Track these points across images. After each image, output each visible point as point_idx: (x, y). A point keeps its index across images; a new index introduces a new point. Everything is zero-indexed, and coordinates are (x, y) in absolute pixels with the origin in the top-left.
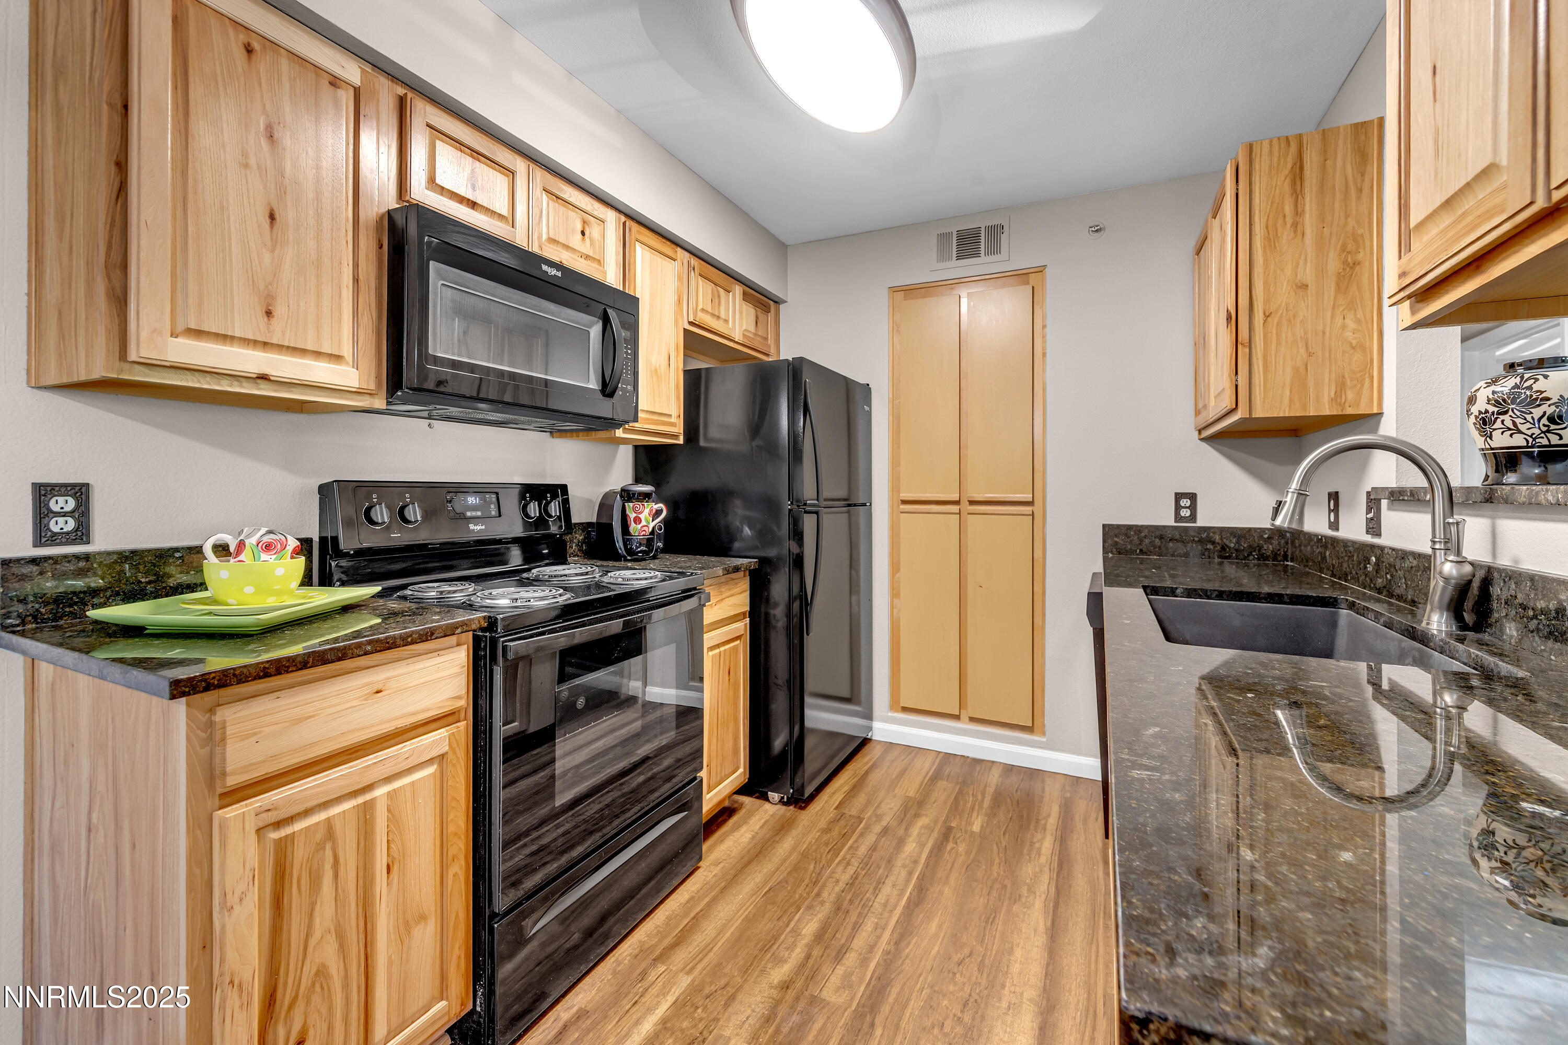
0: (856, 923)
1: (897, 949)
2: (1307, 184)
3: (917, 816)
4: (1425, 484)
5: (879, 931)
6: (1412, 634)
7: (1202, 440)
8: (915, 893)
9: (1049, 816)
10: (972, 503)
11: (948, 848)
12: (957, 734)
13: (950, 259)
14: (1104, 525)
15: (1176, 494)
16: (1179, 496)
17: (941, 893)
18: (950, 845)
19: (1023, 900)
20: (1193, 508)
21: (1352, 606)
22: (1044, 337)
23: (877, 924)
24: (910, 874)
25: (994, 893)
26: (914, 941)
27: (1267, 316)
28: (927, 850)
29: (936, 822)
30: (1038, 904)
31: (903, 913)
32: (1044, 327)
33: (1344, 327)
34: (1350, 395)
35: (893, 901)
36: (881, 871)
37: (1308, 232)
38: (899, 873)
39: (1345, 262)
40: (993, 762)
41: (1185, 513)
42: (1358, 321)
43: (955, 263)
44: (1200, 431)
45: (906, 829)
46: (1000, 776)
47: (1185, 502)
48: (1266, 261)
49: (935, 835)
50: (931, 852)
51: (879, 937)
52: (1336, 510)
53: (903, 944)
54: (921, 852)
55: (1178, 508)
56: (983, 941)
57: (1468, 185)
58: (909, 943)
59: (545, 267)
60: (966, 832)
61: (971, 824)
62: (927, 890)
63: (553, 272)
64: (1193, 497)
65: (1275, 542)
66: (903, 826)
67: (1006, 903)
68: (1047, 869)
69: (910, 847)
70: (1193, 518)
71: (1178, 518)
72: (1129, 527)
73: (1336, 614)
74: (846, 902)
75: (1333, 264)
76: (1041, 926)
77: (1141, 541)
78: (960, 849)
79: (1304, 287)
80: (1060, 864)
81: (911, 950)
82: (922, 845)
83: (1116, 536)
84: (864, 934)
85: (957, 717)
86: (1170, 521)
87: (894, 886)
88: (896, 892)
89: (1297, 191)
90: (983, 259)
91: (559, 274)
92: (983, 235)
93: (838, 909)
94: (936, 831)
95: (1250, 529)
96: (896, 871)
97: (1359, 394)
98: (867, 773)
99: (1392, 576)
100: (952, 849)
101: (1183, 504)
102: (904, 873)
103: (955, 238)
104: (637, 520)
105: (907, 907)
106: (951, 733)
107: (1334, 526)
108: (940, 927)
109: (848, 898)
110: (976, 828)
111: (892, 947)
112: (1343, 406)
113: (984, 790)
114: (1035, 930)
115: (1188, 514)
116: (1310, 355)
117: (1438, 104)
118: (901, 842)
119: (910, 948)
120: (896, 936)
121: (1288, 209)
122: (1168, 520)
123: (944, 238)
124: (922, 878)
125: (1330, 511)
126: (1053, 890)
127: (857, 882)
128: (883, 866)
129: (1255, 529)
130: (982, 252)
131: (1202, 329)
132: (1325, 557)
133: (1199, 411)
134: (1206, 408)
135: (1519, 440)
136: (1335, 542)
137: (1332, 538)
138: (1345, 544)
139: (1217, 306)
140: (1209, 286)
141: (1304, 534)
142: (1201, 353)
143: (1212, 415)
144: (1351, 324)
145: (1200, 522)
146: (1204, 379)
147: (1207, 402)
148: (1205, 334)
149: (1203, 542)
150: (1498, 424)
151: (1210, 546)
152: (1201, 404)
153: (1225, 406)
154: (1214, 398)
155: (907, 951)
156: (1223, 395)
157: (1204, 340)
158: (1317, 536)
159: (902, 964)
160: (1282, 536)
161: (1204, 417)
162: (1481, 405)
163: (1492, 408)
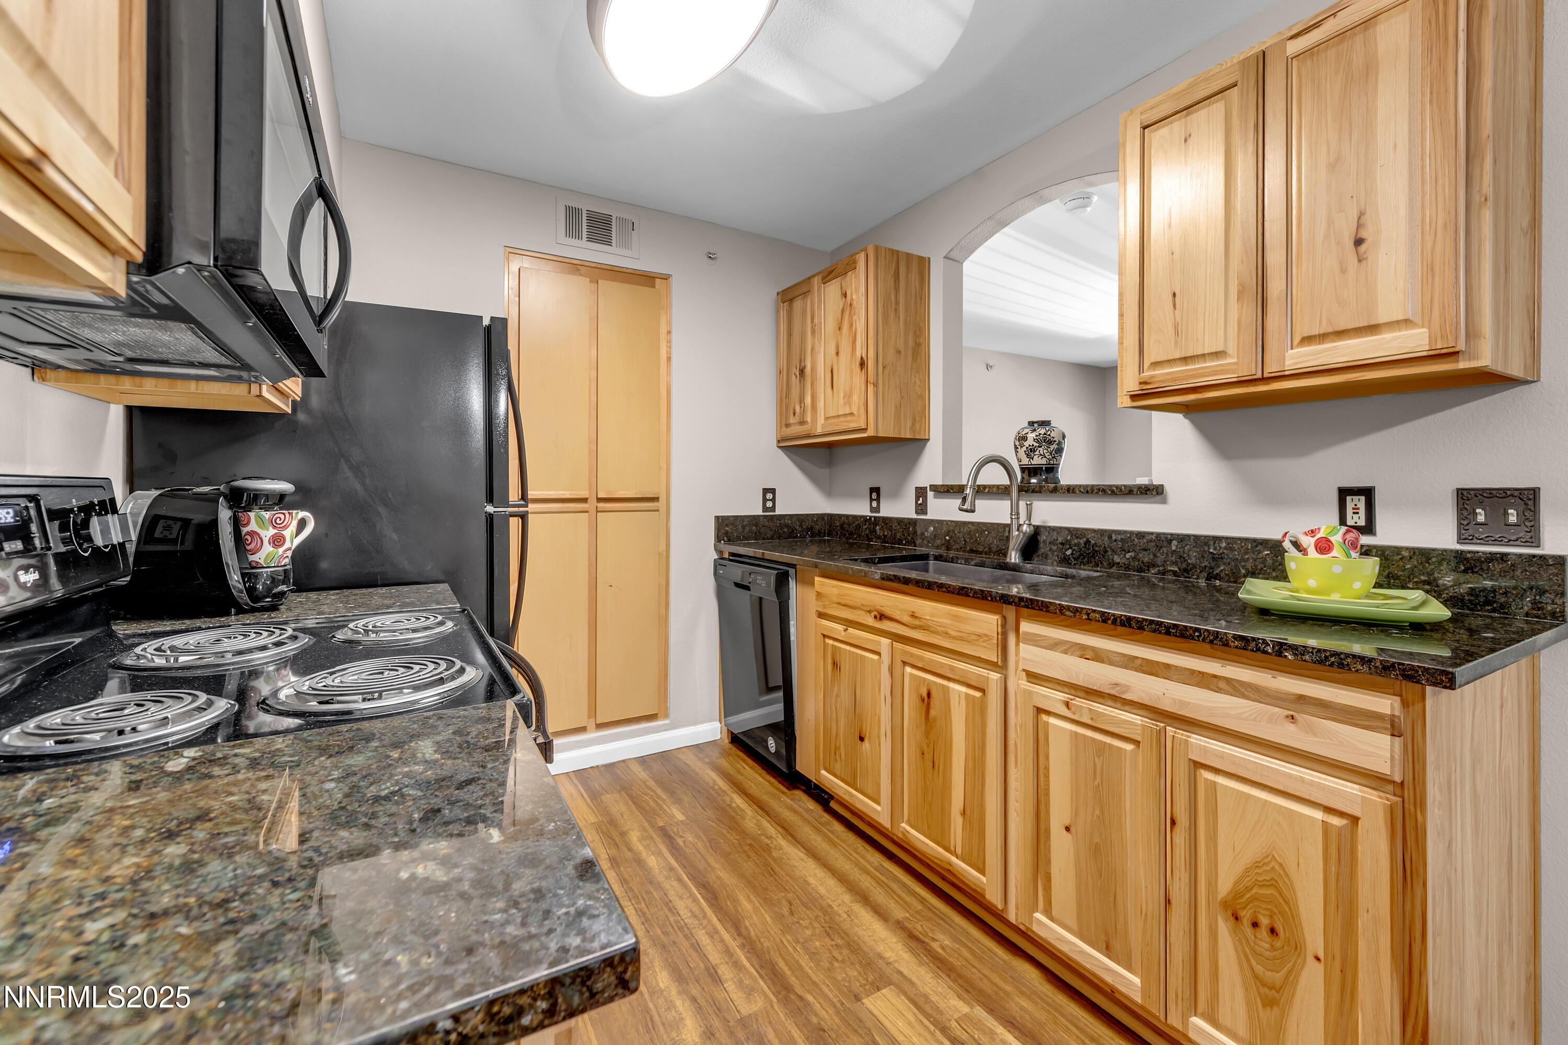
0: (692, 945)
1: (745, 938)
2: (901, 285)
3: (623, 834)
4: (1008, 483)
5: (715, 936)
7: (779, 447)
8: (703, 891)
9: (714, 781)
10: (600, 500)
11: (681, 844)
13: (579, 237)
14: (717, 518)
15: (764, 489)
16: (766, 491)
17: (719, 878)
18: (680, 841)
19: (772, 846)
20: (773, 500)
22: (669, 342)
23: (707, 933)
24: (680, 880)
25: (752, 854)
26: (747, 924)
27: (884, 368)
28: (667, 855)
29: (645, 830)
30: (783, 843)
31: (714, 912)
32: (669, 332)
33: (915, 383)
34: (917, 427)
35: (695, 909)
36: (655, 894)
37: (901, 316)
38: (672, 888)
39: (916, 342)
40: (624, 761)
41: (769, 504)
42: (920, 380)
43: (584, 243)
44: (779, 441)
45: (630, 849)
46: (644, 770)
47: (769, 496)
48: (883, 329)
49: (658, 840)
50: (673, 855)
51: (722, 941)
52: (878, 500)
53: (744, 931)
54: (665, 859)
55: (765, 500)
56: (786, 890)
57: (1203, 355)
58: (746, 928)
59: (307, 81)
60: (677, 823)
61: (674, 816)
62: (708, 883)
63: (309, 92)
64: (773, 491)
65: (819, 524)
66: (625, 849)
67: (766, 856)
68: (759, 817)
69: (652, 861)
70: (773, 508)
71: (765, 509)
72: (736, 517)
74: (662, 936)
75: (911, 343)
76: (802, 855)
77: (744, 527)
78: (690, 839)
79: (899, 352)
80: (762, 809)
81: (754, 931)
82: (659, 854)
83: (727, 526)
84: (709, 948)
85: (583, 729)
86: (760, 512)
87: (681, 898)
88: (689, 901)
89: (897, 289)
90: (612, 248)
91: (311, 99)
92: (614, 224)
93: (664, 947)
94: (655, 836)
95: (807, 515)
96: (666, 885)
97: (921, 426)
99: (951, 537)
100: (684, 842)
101: (768, 498)
102: (675, 883)
103: (584, 218)
104: (279, 541)
105: (711, 905)
106: (580, 747)
107: (877, 510)
108: (750, 901)
109: (659, 932)
110: (680, 817)
112: (914, 432)
113: (646, 786)
114: (802, 860)
115: (771, 505)
116: (902, 398)
117: (1177, 312)
118: (640, 862)
119: (751, 930)
120: (732, 930)
121: (893, 298)
122: (757, 510)
123: (572, 211)
124: (693, 878)
125: (871, 500)
126: (779, 828)
127: (648, 915)
128: (652, 890)
129: (810, 515)
130: (614, 241)
131: (795, 361)
132: (875, 531)
133: (787, 426)
134: (802, 423)
135: (1044, 461)
136: (887, 521)
137: (879, 517)
138: (900, 521)
139: (833, 352)
140: (813, 332)
141: (847, 516)
142: (795, 381)
143: (819, 430)
144: (918, 382)
145: (779, 511)
146: (802, 400)
147: (809, 420)
148: (805, 367)
149: (781, 527)
150: (1037, 453)
151: (786, 530)
152: (792, 420)
153: (853, 425)
154: (827, 418)
155: (753, 934)
156: (849, 418)
157: (802, 371)
158: (864, 517)
159: (762, 945)
160: (823, 519)
161: (796, 430)
162: (1030, 442)
163: (1035, 444)
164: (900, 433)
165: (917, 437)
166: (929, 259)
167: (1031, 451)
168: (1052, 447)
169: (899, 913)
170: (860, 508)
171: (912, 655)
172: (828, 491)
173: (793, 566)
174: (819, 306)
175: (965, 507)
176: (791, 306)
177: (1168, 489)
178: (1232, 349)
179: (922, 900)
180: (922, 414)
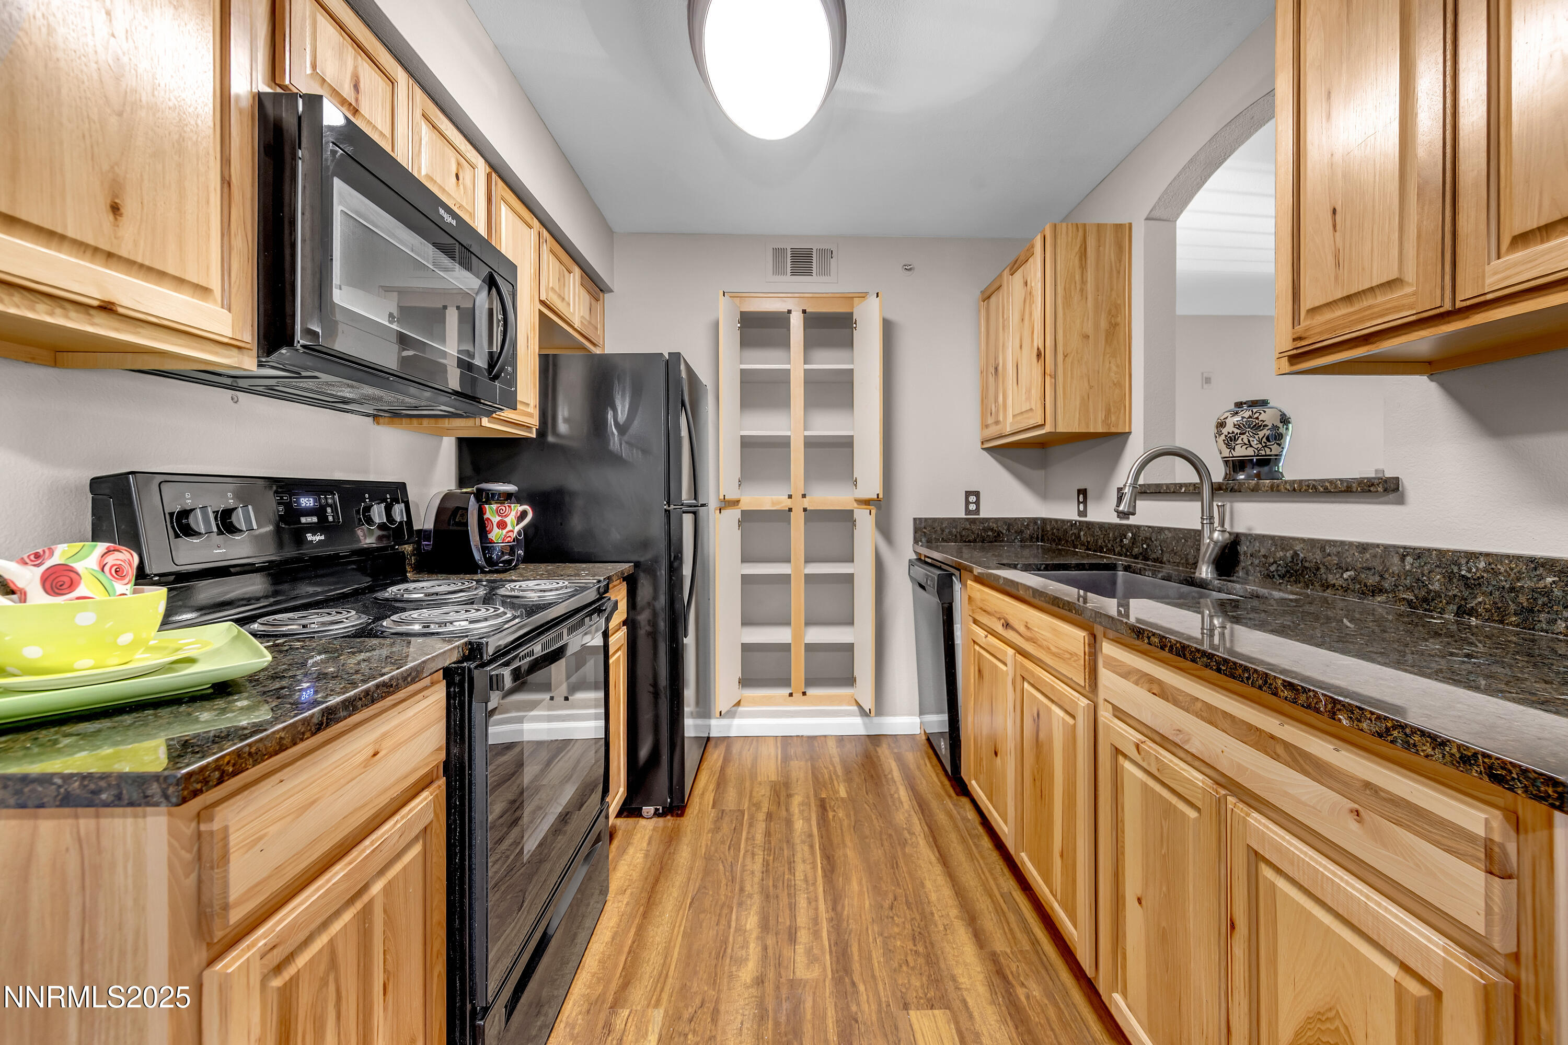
0: (790, 904)
1: (836, 914)
2: (1089, 262)
3: (789, 796)
4: (1197, 480)
5: (813, 904)
6: (1192, 582)
7: (983, 449)
8: (825, 862)
9: (891, 770)
11: (831, 817)
12: (792, 717)
13: (785, 273)
14: (915, 519)
15: (966, 492)
16: (968, 494)
17: (845, 856)
18: (831, 814)
19: (910, 842)
20: (977, 503)
21: (1127, 569)
23: (808, 898)
24: (812, 847)
25: (886, 844)
26: (846, 902)
27: (1065, 356)
28: (814, 823)
29: (808, 797)
30: (922, 842)
31: (824, 883)
33: (1110, 369)
34: (1113, 418)
35: (810, 875)
36: (786, 852)
37: (1090, 297)
38: (802, 850)
39: (1110, 323)
40: (825, 736)
41: (972, 507)
42: (1118, 366)
43: (789, 278)
44: (982, 443)
45: (787, 810)
46: (837, 747)
47: (972, 499)
48: (1064, 314)
49: (814, 808)
50: (818, 824)
51: (816, 909)
52: (1085, 502)
53: (839, 908)
54: (811, 826)
55: (967, 503)
56: (898, 884)
57: (1372, 289)
58: (843, 906)
59: (442, 211)
60: (837, 799)
61: (838, 792)
62: (833, 856)
63: (448, 219)
64: (977, 494)
65: (1031, 528)
66: (783, 808)
67: (899, 849)
68: (913, 813)
69: (799, 825)
70: (977, 511)
71: (968, 511)
72: (934, 520)
73: (1115, 575)
74: (771, 888)
75: (1104, 324)
76: (933, 859)
77: (943, 531)
78: (840, 815)
79: (1087, 337)
80: (920, 806)
81: (848, 911)
82: (808, 820)
83: (925, 528)
84: (802, 911)
86: (962, 514)
87: (804, 861)
88: (809, 867)
89: (1083, 268)
90: (814, 278)
91: (454, 222)
92: (814, 256)
93: (767, 896)
94: (813, 805)
95: (1016, 519)
96: (798, 848)
97: (1118, 418)
98: (723, 769)
99: (1148, 545)
100: (834, 816)
101: (971, 501)
102: (806, 848)
103: (789, 255)
104: (502, 525)
105: (825, 876)
106: (788, 717)
107: (1083, 513)
108: (860, 883)
109: (771, 884)
110: (843, 793)
111: (832, 914)
112: (1109, 425)
113: (831, 761)
114: (931, 863)
115: (974, 508)
116: (1091, 387)
117: (1337, 234)
118: (789, 823)
119: (846, 909)
120: (829, 903)
121: (1078, 277)
122: (960, 513)
123: (778, 253)
124: (823, 849)
125: (1079, 503)
126: (926, 828)
127: (770, 867)
128: (785, 847)
129: (1019, 519)
130: (814, 271)
131: (992, 361)
132: (1079, 537)
133: (987, 426)
134: (997, 422)
135: (1250, 452)
136: (1090, 525)
137: (1086, 522)
138: (1101, 526)
139: (1018, 346)
140: (1003, 329)
141: (1056, 521)
142: (991, 379)
143: (1008, 430)
144: (1114, 368)
145: (983, 514)
146: (996, 400)
147: (1001, 420)
148: (998, 365)
149: (985, 530)
150: (1239, 441)
151: (990, 533)
152: (990, 421)
153: (1032, 422)
154: (1014, 416)
155: (846, 913)
156: (1030, 414)
157: (996, 369)
158: (1071, 521)
159: (848, 925)
160: (1036, 523)
161: (993, 431)
162: (1229, 428)
163: (1236, 431)
164: (1088, 426)
165: (1113, 430)
166: (1131, 224)
167: (1231, 441)
168: (1261, 434)
169: (1000, 945)
170: (1067, 512)
172: (1043, 493)
173: (958, 566)
174: (1009, 300)
176: (988, 303)
177: (1408, 483)
178: (1410, 275)
179: (1035, 942)
180: (1122, 403)
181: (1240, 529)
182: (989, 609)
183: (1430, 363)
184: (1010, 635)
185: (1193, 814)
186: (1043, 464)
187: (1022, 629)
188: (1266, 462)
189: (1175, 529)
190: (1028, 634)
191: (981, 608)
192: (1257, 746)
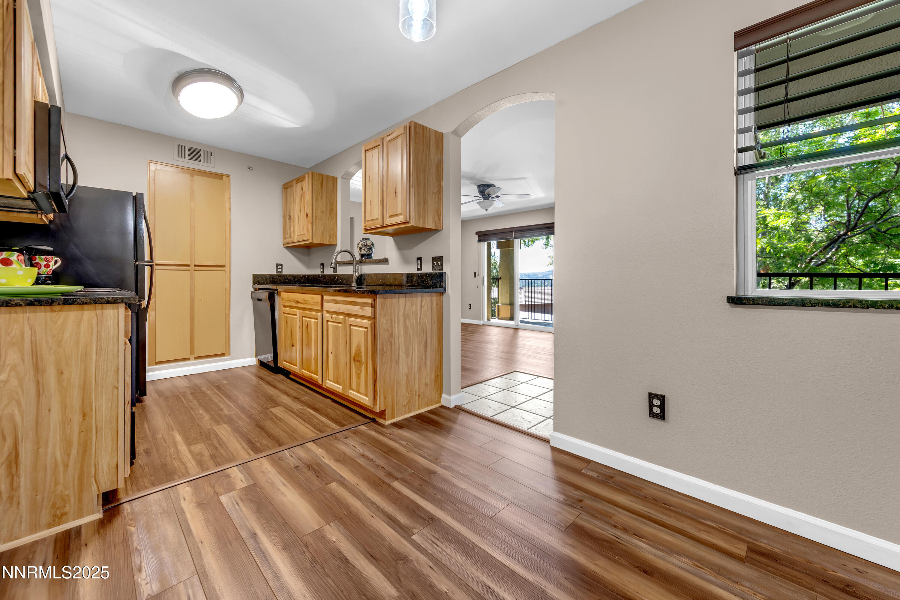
0: (216, 406)
2: (324, 187)
4: (353, 260)
7: (284, 247)
8: (226, 396)
10: (196, 266)
12: (189, 366)
13: (185, 158)
14: (254, 275)
15: (277, 264)
16: (277, 265)
17: (234, 393)
18: (223, 388)
19: (260, 386)
20: (281, 268)
22: (230, 202)
27: (316, 217)
28: (216, 391)
29: (209, 387)
32: (230, 198)
33: (330, 223)
34: (332, 240)
35: (220, 399)
36: (206, 398)
37: (324, 198)
39: (331, 208)
40: (207, 372)
41: (279, 270)
42: (333, 223)
43: (187, 160)
44: (284, 245)
45: (201, 391)
46: (216, 374)
47: (279, 267)
50: (218, 390)
51: (227, 404)
52: (323, 268)
53: (238, 403)
55: (277, 268)
58: (238, 401)
64: (281, 265)
65: (303, 279)
66: (199, 391)
69: (208, 392)
71: (277, 272)
72: (263, 275)
75: (329, 208)
77: (266, 279)
78: (227, 387)
79: (323, 212)
81: (240, 402)
83: (258, 278)
84: (221, 406)
85: (188, 359)
86: (275, 273)
89: (322, 188)
90: (202, 163)
92: (202, 154)
94: (213, 387)
95: (297, 275)
96: (212, 396)
99: (341, 280)
102: (215, 396)
103: (187, 150)
104: (47, 266)
105: (227, 399)
106: (186, 366)
107: (322, 272)
108: (243, 397)
109: (204, 405)
111: (235, 404)
112: (330, 242)
115: (280, 271)
116: (324, 229)
118: (203, 393)
120: (232, 402)
121: (320, 191)
122: (274, 273)
123: (181, 147)
124: (223, 394)
125: (321, 268)
127: (201, 402)
129: (299, 275)
130: (202, 160)
131: (288, 213)
132: (321, 280)
133: (286, 238)
134: (290, 237)
135: (365, 252)
136: (324, 275)
137: (323, 275)
138: (328, 275)
139: (299, 210)
140: (293, 202)
141: (313, 275)
142: (288, 220)
143: (295, 240)
144: (332, 223)
145: (284, 273)
146: (290, 229)
147: (292, 236)
148: (291, 215)
149: (285, 279)
150: (363, 249)
151: (287, 281)
152: (287, 236)
153: (304, 238)
154: (297, 236)
156: (304, 236)
157: (290, 217)
158: (318, 275)
160: (305, 277)
161: (288, 240)
162: (360, 245)
163: (362, 246)
164: (323, 242)
165: (332, 243)
166: (337, 177)
167: (360, 249)
168: (367, 247)
169: (295, 395)
170: (317, 272)
171: (306, 313)
172: (308, 265)
173: (276, 290)
174: (295, 192)
175: (332, 266)
176: (287, 190)
177: (389, 260)
178: (379, 218)
180: (334, 235)
181: (363, 273)
182: (290, 300)
183: (392, 234)
184: (299, 305)
185: (341, 325)
186: (309, 254)
187: (302, 301)
188: (369, 256)
189: (348, 274)
190: (305, 302)
191: (287, 300)
192: (351, 305)
